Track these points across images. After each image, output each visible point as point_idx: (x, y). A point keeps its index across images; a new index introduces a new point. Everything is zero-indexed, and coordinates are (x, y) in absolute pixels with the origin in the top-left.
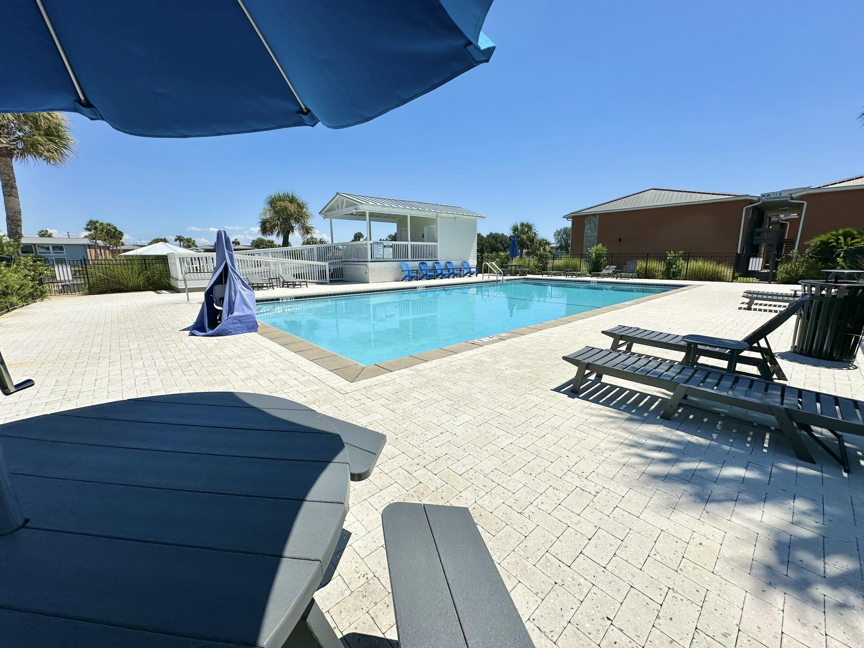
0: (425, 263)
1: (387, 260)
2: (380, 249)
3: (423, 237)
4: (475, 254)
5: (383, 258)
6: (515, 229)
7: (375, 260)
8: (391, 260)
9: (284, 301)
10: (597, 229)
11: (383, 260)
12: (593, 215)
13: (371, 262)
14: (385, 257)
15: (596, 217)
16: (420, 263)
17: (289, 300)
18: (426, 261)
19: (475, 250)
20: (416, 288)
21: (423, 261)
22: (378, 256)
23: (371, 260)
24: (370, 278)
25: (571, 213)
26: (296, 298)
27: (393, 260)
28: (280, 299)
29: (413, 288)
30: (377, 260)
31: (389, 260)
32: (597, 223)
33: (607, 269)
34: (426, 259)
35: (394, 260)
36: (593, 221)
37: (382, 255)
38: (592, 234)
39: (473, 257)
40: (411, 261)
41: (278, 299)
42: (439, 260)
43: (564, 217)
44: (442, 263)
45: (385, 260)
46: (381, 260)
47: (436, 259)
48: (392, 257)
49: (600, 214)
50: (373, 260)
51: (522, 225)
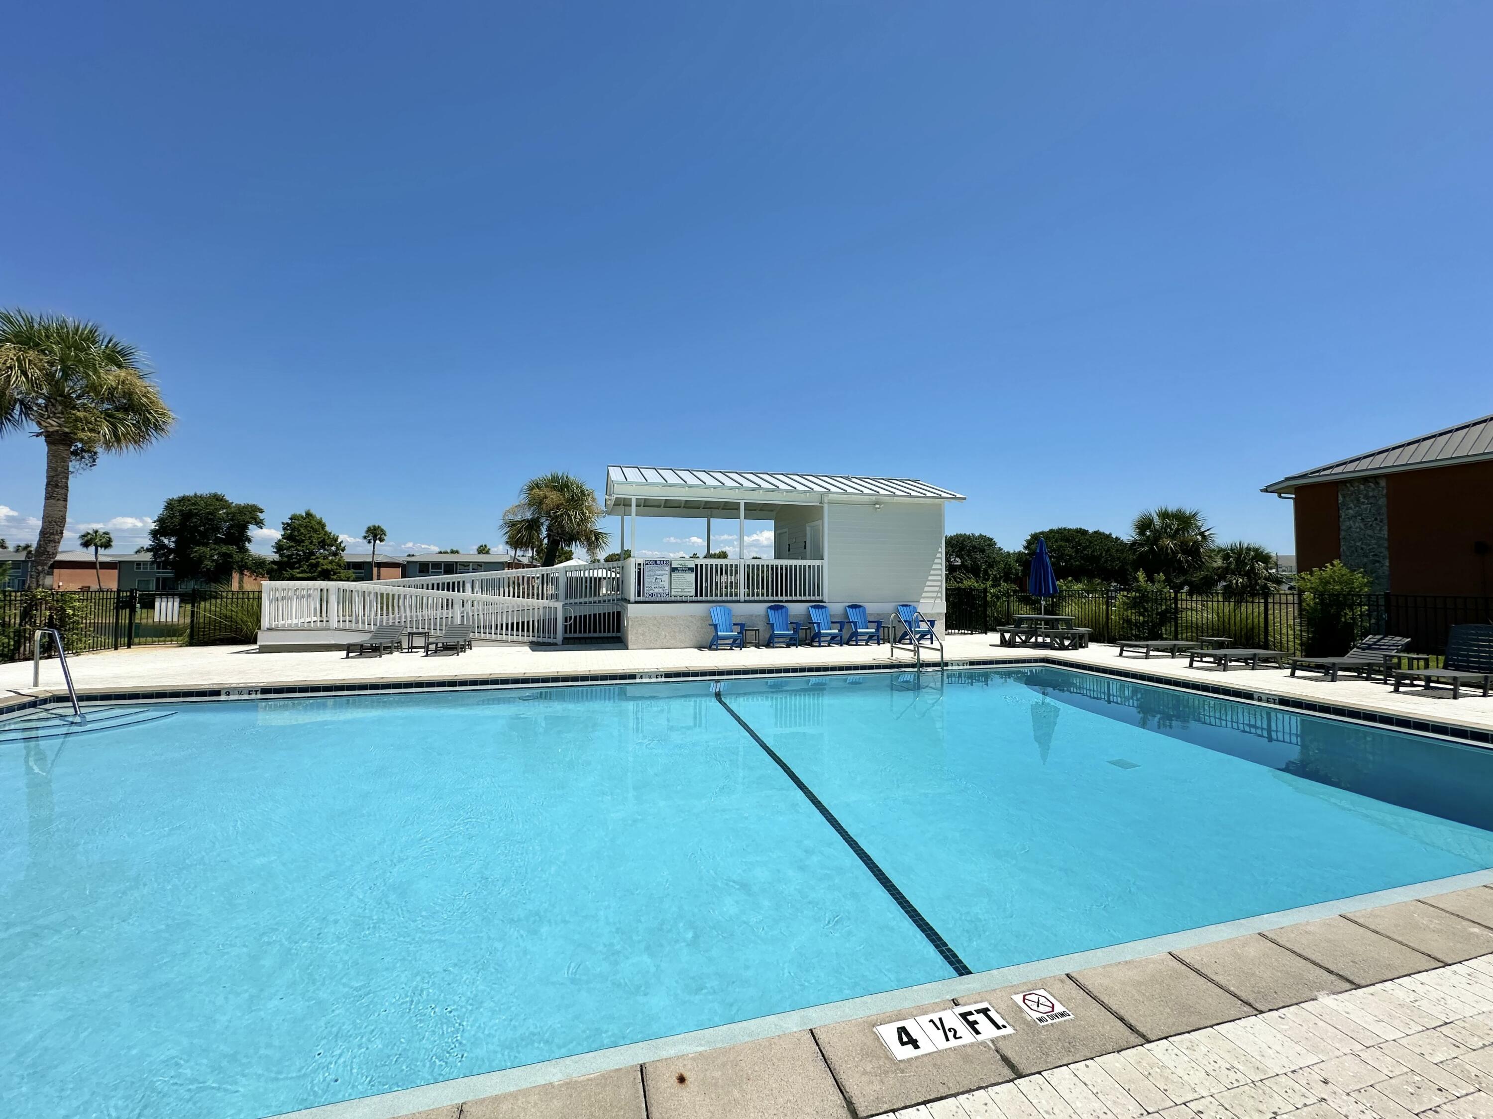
0: (783, 607)
1: (679, 599)
2: (662, 575)
3: (805, 548)
4: (941, 586)
5: (669, 594)
6: (1144, 525)
7: (647, 599)
8: (691, 599)
9: (232, 697)
10: (1385, 517)
11: (668, 599)
12: (1365, 480)
13: (636, 602)
14: (673, 593)
15: (1377, 483)
16: (770, 608)
17: (246, 697)
18: (787, 601)
19: (939, 578)
20: (633, 676)
21: (782, 601)
22: (656, 590)
23: (637, 599)
24: (631, 637)
25: (1287, 479)
26: (265, 691)
27: (694, 599)
28: (223, 692)
30: (652, 599)
31: (684, 599)
32: (1383, 501)
33: (1369, 647)
34: (789, 598)
35: (699, 598)
36: (1367, 497)
37: (667, 588)
38: (1369, 532)
39: (935, 595)
40: (745, 602)
42: (826, 599)
43: (1266, 490)
44: (836, 608)
45: (673, 599)
46: (663, 599)
47: (817, 598)
48: (693, 592)
49: (1389, 477)
50: (641, 599)
51: (1164, 515)
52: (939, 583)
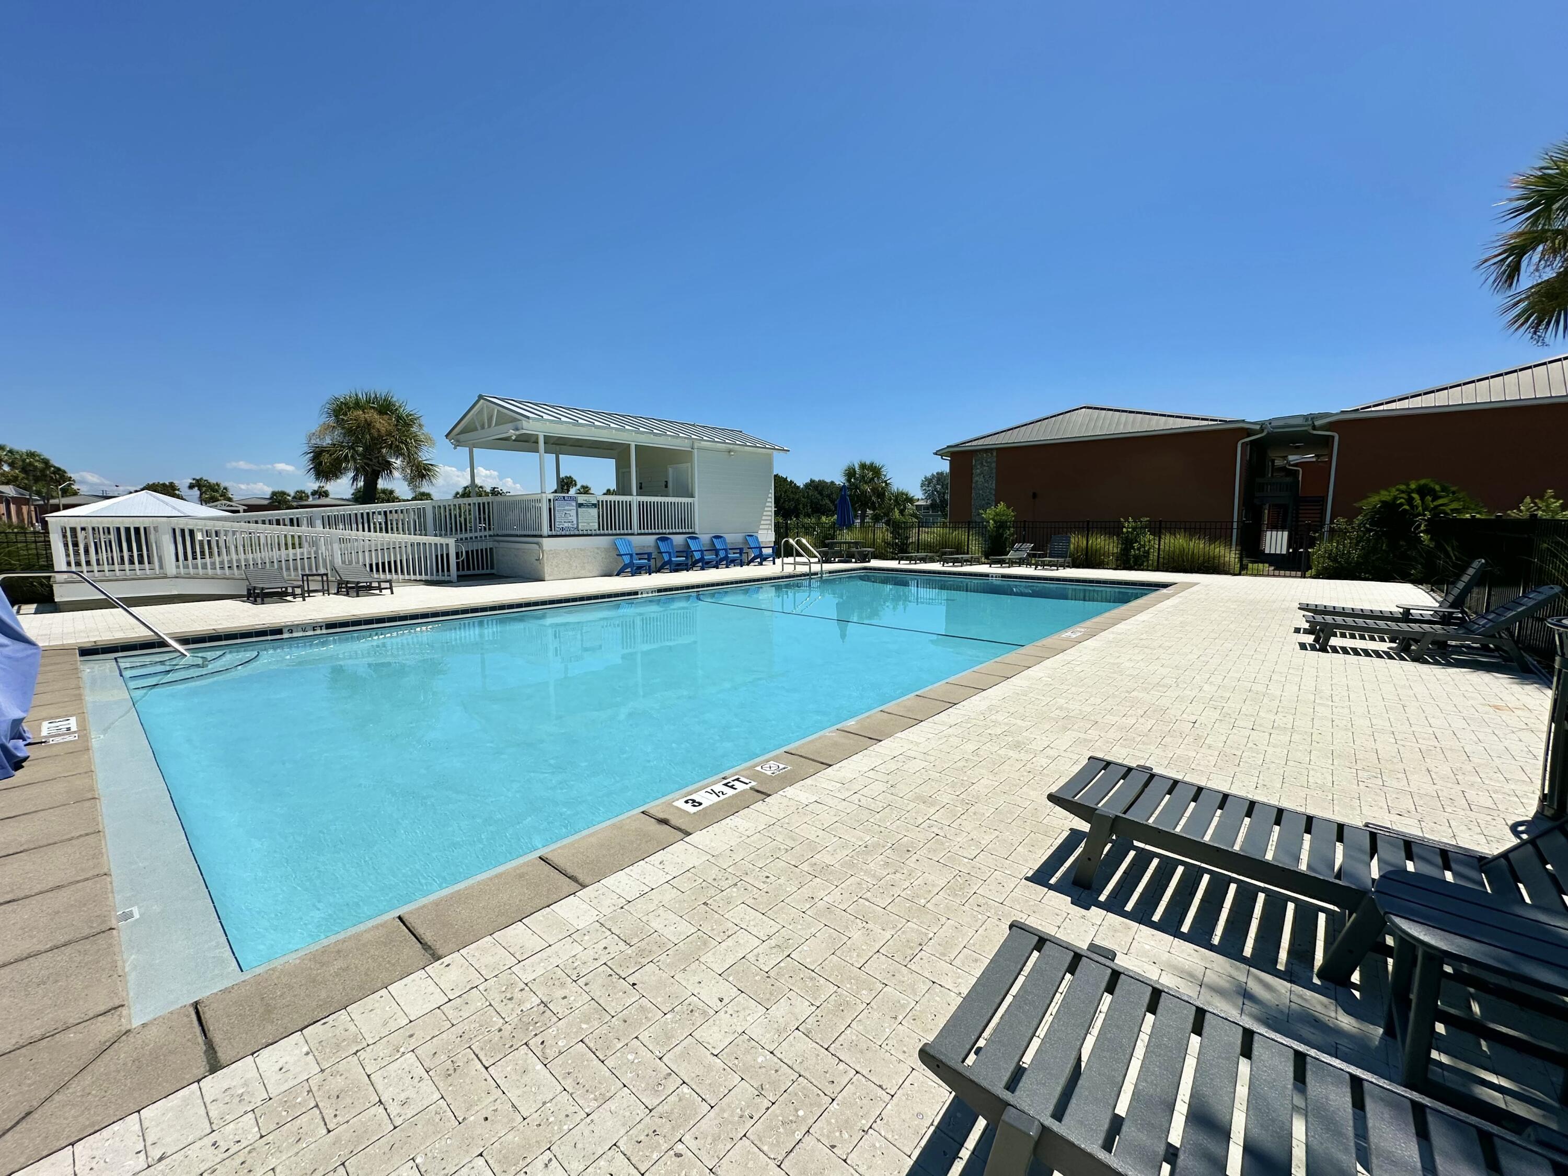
0: (668, 539)
1: (585, 532)
2: (570, 510)
3: (666, 486)
4: (771, 520)
5: (577, 528)
6: (850, 473)
7: (558, 533)
8: (594, 532)
9: (295, 635)
10: (994, 475)
11: (577, 533)
12: (986, 451)
13: (549, 536)
14: (580, 527)
15: (992, 454)
16: (658, 539)
17: (311, 633)
18: (669, 534)
19: (770, 513)
20: (636, 593)
21: (665, 534)
22: (566, 525)
23: (550, 533)
24: (547, 570)
25: (948, 447)
26: (331, 625)
27: (598, 532)
28: (285, 630)
29: (629, 594)
30: (563, 533)
31: (589, 532)
32: (994, 465)
33: (1017, 550)
34: (671, 531)
35: (602, 532)
36: (987, 462)
37: (575, 522)
38: (986, 485)
39: (767, 527)
40: (639, 534)
41: (279, 631)
42: (697, 531)
43: (936, 454)
44: (705, 538)
45: (581, 533)
46: (572, 533)
47: (690, 530)
48: (597, 527)
49: (997, 449)
50: (554, 533)
51: (863, 466)
52: (770, 518)
